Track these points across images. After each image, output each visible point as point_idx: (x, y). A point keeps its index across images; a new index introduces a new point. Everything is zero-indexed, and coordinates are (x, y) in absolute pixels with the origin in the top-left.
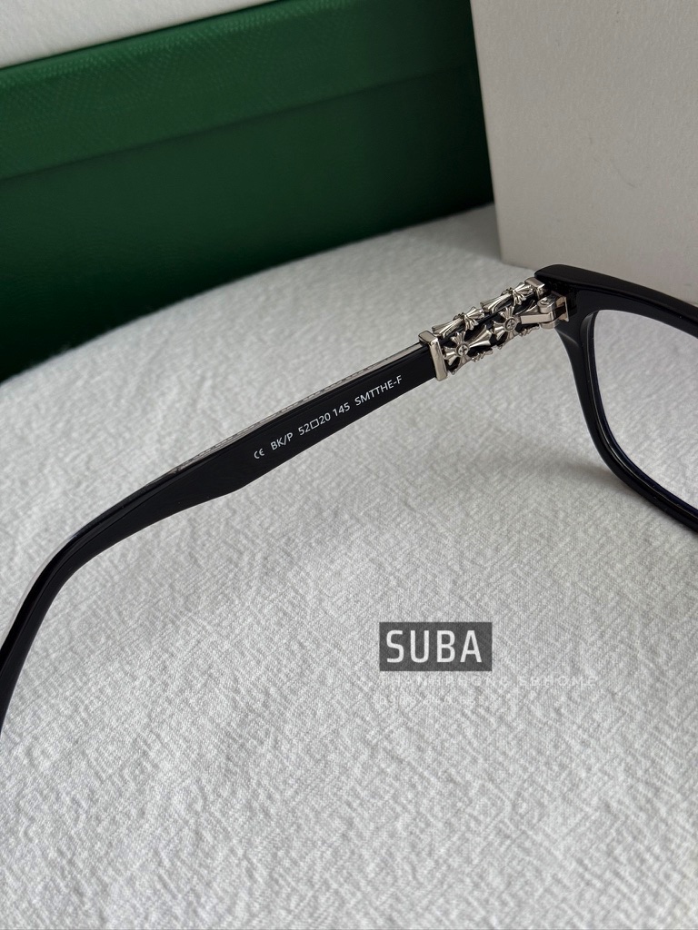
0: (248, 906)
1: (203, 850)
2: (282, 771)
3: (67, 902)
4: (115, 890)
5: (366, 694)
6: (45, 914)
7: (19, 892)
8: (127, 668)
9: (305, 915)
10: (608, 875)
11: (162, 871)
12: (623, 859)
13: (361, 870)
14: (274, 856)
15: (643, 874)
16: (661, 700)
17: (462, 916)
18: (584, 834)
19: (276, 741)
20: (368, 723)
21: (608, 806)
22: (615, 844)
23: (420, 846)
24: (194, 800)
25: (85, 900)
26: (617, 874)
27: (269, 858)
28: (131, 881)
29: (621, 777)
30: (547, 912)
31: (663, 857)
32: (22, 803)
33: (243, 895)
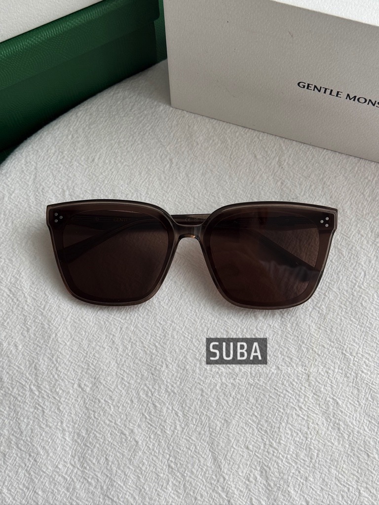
0: (181, 426)
1: (159, 411)
2: (173, 375)
3: (121, 439)
4: (136, 431)
5: (190, 340)
6: (116, 444)
7: (103, 438)
8: (99, 344)
9: (199, 425)
10: (284, 392)
11: (148, 421)
12: (287, 385)
13: (211, 406)
14: (182, 406)
15: (294, 389)
16: (285, 325)
17: (246, 414)
18: (274, 379)
19: (166, 364)
20: (195, 352)
21: (278, 368)
22: (284, 380)
23: (227, 394)
24: (147, 392)
25: (128, 436)
26: (287, 391)
27: (180, 408)
28: (139, 426)
29: (280, 356)
30: (270, 408)
31: (298, 382)
32: (87, 406)
33: (177, 422)
